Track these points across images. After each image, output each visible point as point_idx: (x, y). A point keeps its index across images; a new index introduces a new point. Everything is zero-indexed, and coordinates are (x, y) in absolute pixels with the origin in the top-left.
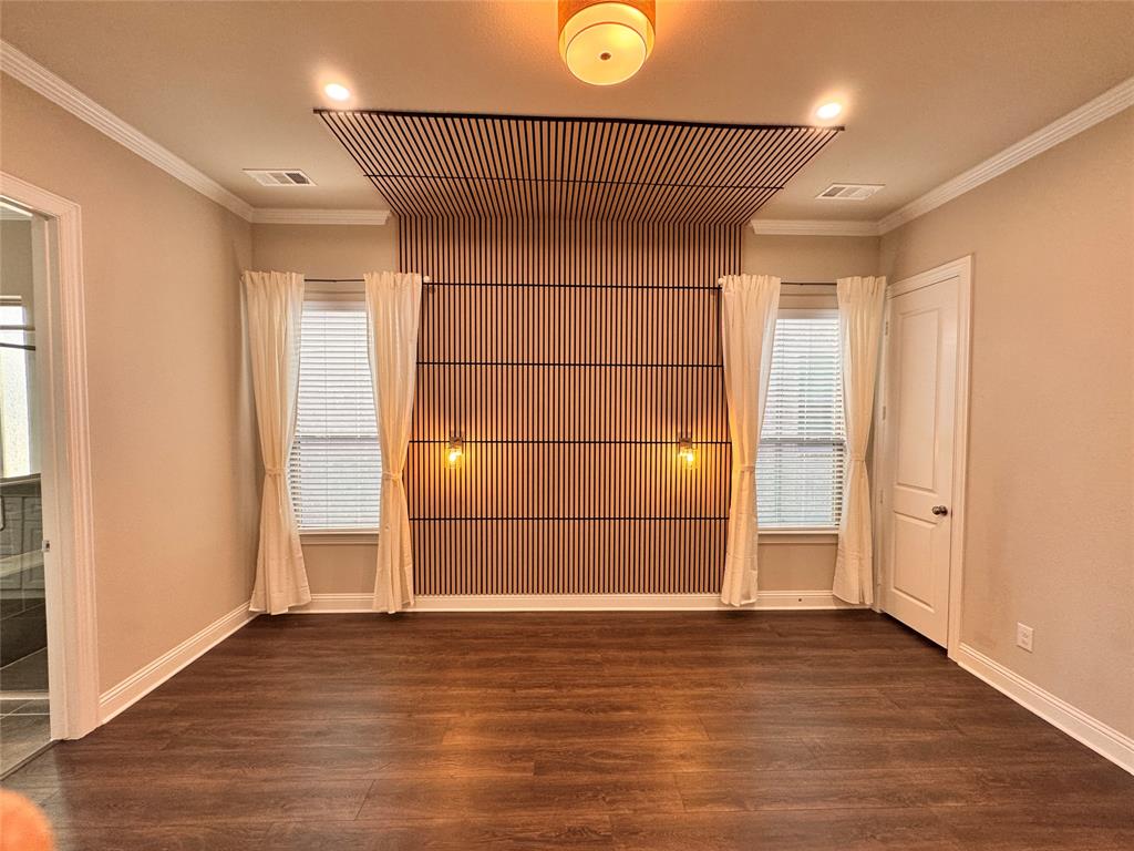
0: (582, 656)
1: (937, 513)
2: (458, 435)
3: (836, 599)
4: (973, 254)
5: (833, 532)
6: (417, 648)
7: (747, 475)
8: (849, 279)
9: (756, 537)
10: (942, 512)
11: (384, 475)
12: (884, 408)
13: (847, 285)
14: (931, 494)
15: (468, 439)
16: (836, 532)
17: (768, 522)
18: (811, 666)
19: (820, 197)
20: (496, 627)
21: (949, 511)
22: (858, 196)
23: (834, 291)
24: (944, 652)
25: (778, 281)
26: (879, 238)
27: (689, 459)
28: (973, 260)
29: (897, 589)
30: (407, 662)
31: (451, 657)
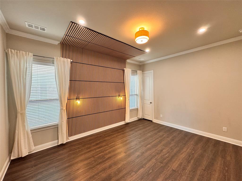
0: (113, 137)
1: (150, 103)
2: (78, 97)
3: (138, 118)
6: (79, 147)
7: (129, 100)
8: (139, 71)
9: (130, 110)
11: (61, 109)
14: (149, 101)
15: (80, 98)
17: (131, 108)
19: (138, 59)
20: (91, 138)
21: (152, 103)
22: (141, 60)
23: (137, 72)
24: (152, 121)
25: (131, 70)
26: (140, 65)
27: (121, 98)
28: (154, 71)
29: (145, 114)
30: (80, 150)
31: (89, 146)
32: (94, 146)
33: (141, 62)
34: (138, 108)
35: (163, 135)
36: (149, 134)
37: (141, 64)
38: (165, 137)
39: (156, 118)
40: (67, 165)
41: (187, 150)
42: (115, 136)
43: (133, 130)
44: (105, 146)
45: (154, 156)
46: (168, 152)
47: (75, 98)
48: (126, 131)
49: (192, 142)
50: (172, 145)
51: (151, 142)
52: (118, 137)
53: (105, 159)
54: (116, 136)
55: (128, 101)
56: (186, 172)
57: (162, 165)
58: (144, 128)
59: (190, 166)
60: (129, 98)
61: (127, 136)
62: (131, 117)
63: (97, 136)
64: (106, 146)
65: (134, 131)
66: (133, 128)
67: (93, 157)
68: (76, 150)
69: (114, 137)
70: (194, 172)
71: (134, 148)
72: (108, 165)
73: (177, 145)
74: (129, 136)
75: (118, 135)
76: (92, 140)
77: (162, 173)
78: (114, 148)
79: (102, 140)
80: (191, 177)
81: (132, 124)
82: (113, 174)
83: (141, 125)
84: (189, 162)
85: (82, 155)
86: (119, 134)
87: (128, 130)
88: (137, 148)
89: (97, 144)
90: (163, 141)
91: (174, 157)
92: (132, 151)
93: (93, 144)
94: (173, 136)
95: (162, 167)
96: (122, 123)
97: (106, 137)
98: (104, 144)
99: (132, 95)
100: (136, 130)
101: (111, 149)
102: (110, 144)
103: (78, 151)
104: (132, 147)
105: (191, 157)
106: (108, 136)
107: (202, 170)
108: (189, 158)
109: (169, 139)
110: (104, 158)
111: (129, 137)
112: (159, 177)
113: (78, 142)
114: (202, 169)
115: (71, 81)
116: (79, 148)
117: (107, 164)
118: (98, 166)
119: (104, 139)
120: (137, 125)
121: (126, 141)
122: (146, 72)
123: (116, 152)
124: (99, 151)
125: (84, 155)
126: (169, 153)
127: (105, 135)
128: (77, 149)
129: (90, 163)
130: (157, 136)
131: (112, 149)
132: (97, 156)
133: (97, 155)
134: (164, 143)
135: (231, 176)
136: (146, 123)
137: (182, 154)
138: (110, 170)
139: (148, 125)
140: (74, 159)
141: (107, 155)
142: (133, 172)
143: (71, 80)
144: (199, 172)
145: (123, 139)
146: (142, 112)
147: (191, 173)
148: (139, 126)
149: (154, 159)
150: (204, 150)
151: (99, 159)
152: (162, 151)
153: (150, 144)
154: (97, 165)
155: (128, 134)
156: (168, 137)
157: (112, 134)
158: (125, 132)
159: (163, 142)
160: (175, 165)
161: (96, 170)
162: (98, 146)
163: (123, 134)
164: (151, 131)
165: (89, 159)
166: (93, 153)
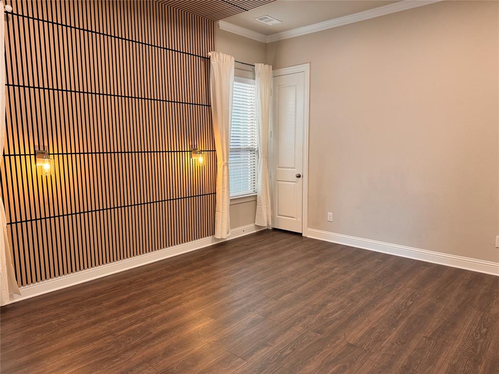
0: (173, 280)
1: (297, 177)
2: (42, 149)
3: (257, 227)
4: (310, 63)
5: (254, 194)
7: (226, 167)
8: (260, 64)
9: (229, 201)
10: (299, 176)
12: (271, 132)
13: (260, 67)
14: (294, 170)
15: (51, 152)
16: (256, 194)
17: (234, 194)
18: (268, 251)
19: (257, 19)
21: (301, 176)
22: (270, 23)
23: (254, 69)
24: (301, 234)
25: (233, 59)
26: (266, 44)
27: (200, 160)
28: (310, 66)
29: (279, 215)
30: (63, 322)
31: (92, 309)
32: (110, 308)
33: (268, 32)
34: (256, 196)
35: (333, 269)
36: (290, 269)
37: (268, 40)
38: (336, 274)
39: (315, 224)
40: (25, 358)
41: (394, 299)
42: (180, 277)
43: (242, 259)
44: (148, 305)
45: (300, 320)
46: (341, 308)
47: (32, 152)
48: (217, 264)
49: (411, 282)
50: (353, 291)
51: (295, 288)
52: (191, 279)
53: (150, 337)
54: (184, 279)
55: (223, 170)
56: (382, 345)
57: (320, 336)
58: (274, 254)
59: (394, 333)
60: (228, 160)
61: (220, 277)
62: (234, 223)
63: (119, 282)
64: (153, 306)
65: (242, 262)
66: (241, 255)
67: (111, 333)
68: (50, 323)
69: (178, 281)
70: (403, 343)
71: (241, 305)
72: (160, 349)
73: (368, 291)
74: (226, 275)
75: (192, 276)
76: (101, 294)
77: (318, 354)
78: (178, 308)
79: (136, 292)
80: (393, 355)
81: (237, 244)
82: (177, 368)
83: (266, 247)
84: (394, 325)
85: (72, 331)
86: (193, 273)
87: (223, 261)
88: (249, 303)
89: (121, 303)
90: (331, 282)
91: (357, 318)
92: (236, 311)
93: (106, 304)
94: (359, 270)
95: (319, 340)
96: (205, 243)
97: (151, 283)
98: (145, 300)
99: (238, 150)
100: (251, 258)
101: (168, 312)
102: (163, 300)
103: (57, 324)
104: (236, 301)
105: (400, 315)
106: (159, 280)
107: (425, 339)
108: (397, 316)
109: (348, 278)
110: (148, 335)
111: (227, 277)
112: (309, 361)
113: (52, 302)
114: (426, 337)
115: (11, 88)
116: (57, 316)
117: (159, 346)
118: (130, 354)
119: (146, 289)
120: (254, 247)
121: (218, 288)
122: (284, 71)
123: (187, 317)
124: (129, 319)
125: (79, 332)
126: (345, 309)
127: (145, 278)
128: (51, 320)
129: (101, 349)
130: (314, 271)
131: (170, 311)
132: (123, 332)
133: (123, 329)
134: (334, 287)
135: (491, 344)
136: (281, 241)
137: (377, 309)
138: (168, 359)
139: (287, 246)
140: (45, 344)
141: (158, 326)
142: (239, 357)
143: (11, 83)
144: (414, 344)
145: (208, 284)
146: (269, 206)
147: (394, 347)
148: (261, 248)
149: (300, 325)
150: (438, 297)
151: (130, 339)
152: (324, 305)
153: (291, 292)
154: (126, 351)
155: (224, 271)
156: (345, 273)
157: (169, 273)
158: (213, 265)
159: (329, 286)
160: (355, 334)
161: (125, 362)
162: (124, 307)
163: (207, 271)
164: (296, 261)
165: (97, 340)
166: (108, 326)
